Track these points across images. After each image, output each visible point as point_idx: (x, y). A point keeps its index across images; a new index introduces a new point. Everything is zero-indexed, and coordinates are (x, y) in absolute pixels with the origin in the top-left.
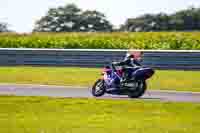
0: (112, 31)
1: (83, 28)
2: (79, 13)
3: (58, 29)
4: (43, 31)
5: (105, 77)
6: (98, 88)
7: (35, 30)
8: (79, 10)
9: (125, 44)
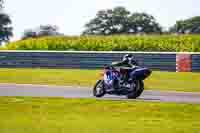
0: (161, 33)
1: (132, 31)
2: (129, 16)
3: (107, 32)
4: (93, 34)
5: (105, 78)
6: (98, 89)
7: (84, 33)
8: (129, 13)
9: (174, 46)
